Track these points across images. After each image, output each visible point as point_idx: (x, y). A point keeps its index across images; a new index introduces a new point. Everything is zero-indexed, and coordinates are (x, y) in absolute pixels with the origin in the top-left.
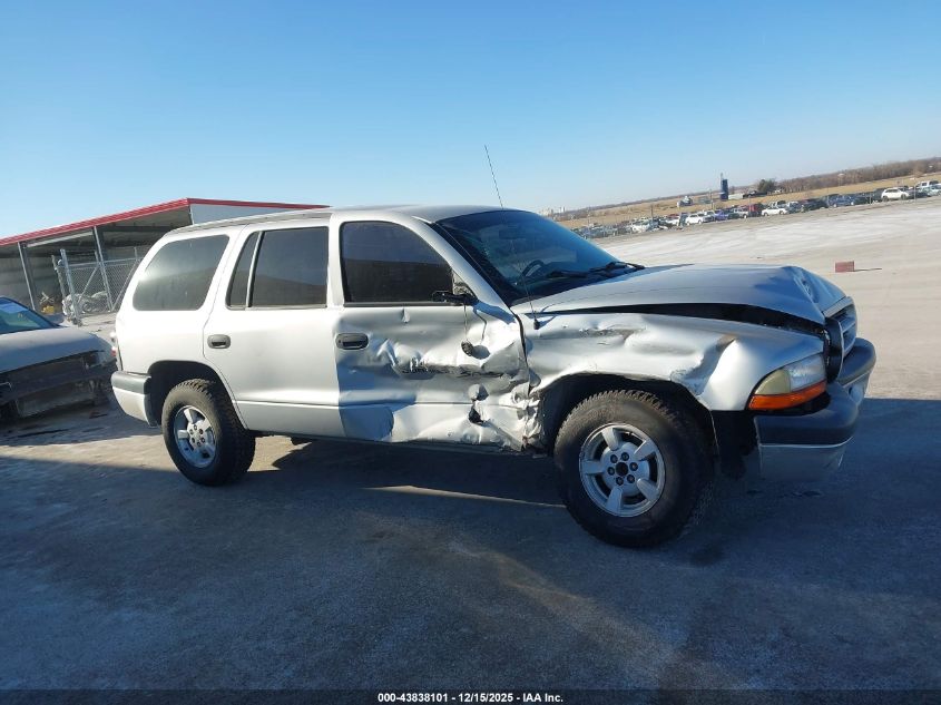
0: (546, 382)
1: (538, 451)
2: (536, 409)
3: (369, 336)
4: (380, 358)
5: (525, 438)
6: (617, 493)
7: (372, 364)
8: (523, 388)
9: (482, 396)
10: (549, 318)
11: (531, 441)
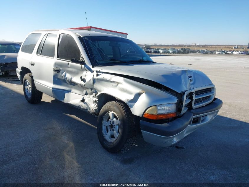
0: (99, 94)
1: (96, 115)
2: (97, 102)
3: (61, 69)
4: (63, 76)
5: (93, 110)
6: (109, 133)
7: (61, 78)
8: (94, 94)
9: (86, 94)
10: (101, 73)
11: (94, 111)
